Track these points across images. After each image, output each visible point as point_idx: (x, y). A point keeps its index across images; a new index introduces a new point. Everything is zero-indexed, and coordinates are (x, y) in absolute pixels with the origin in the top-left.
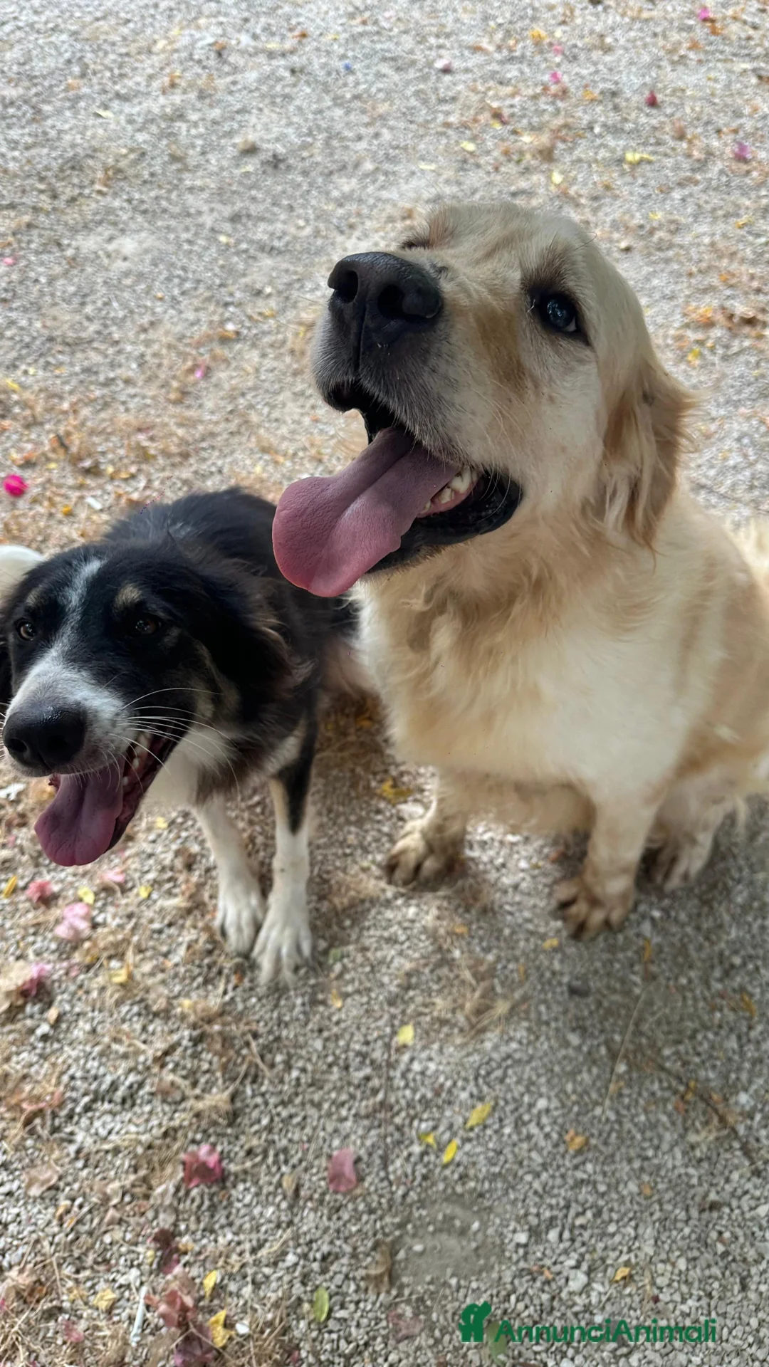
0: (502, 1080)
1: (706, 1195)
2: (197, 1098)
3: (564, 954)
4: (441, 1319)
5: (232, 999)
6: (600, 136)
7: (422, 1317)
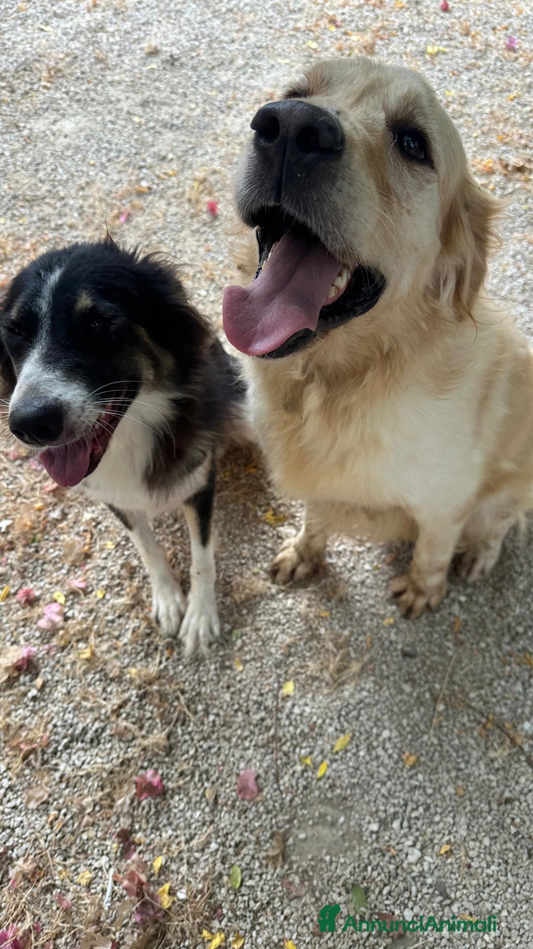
0: (357, 718)
1: (503, 793)
2: (143, 737)
3: (398, 629)
4: (320, 884)
5: (166, 667)
6: (408, 35)
7: (306, 883)
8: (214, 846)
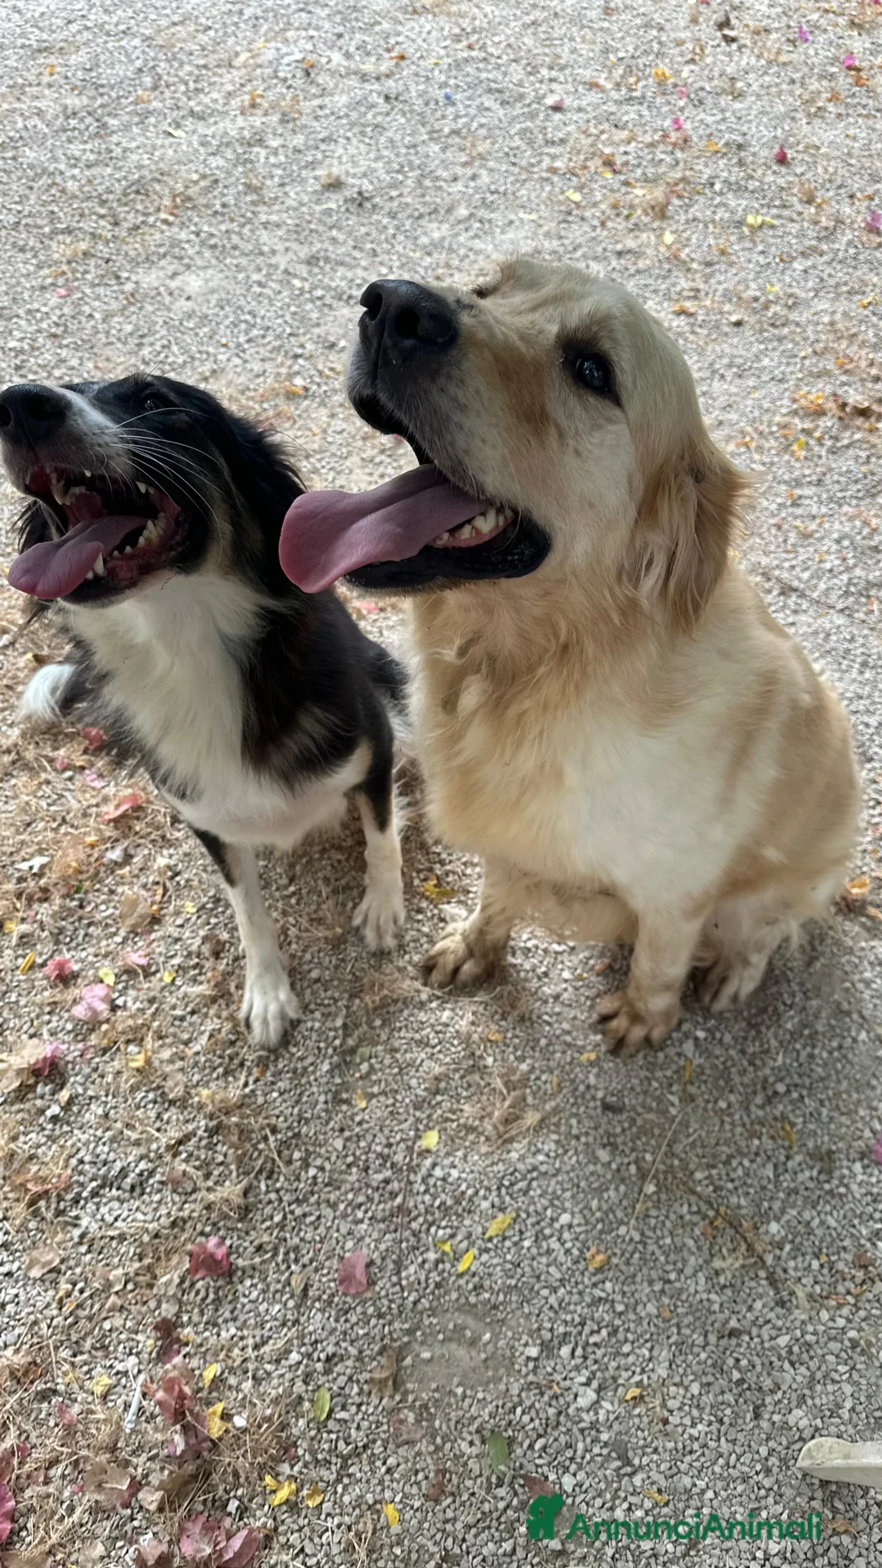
0: (526, 1193)
1: (727, 1321)
2: (209, 1189)
3: (601, 1069)
4: (444, 1427)
5: (253, 1091)
6: (721, 194)
7: (424, 1423)
8: (294, 1357)
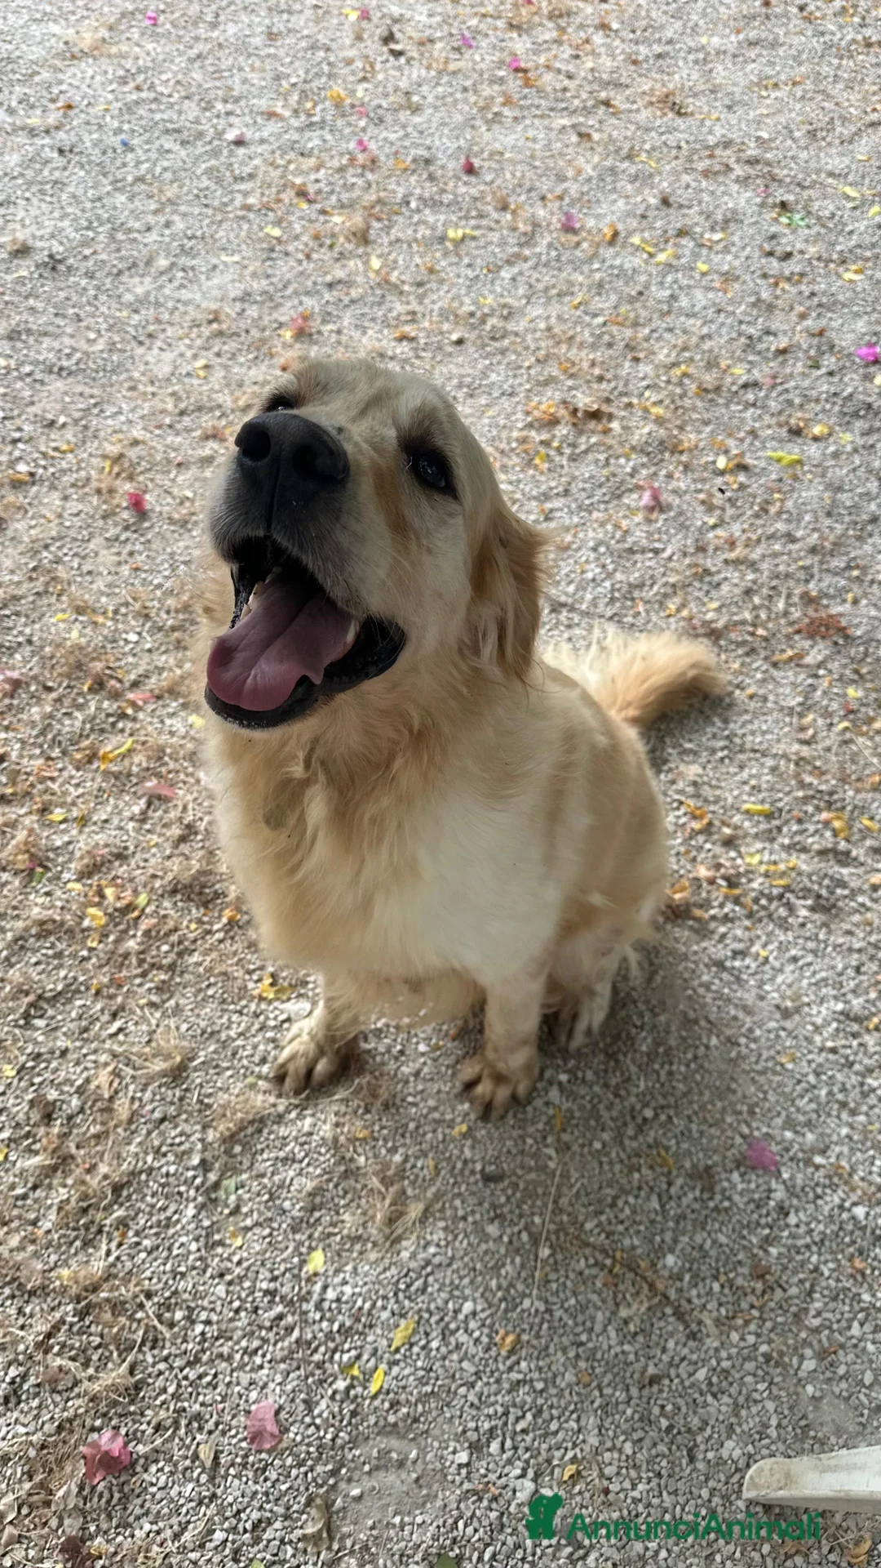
0: (424, 1291)
1: (645, 1369)
3: (474, 1139)
4: (389, 1564)
5: (118, 1257)
6: (418, 211)
8: (219, 1536)
